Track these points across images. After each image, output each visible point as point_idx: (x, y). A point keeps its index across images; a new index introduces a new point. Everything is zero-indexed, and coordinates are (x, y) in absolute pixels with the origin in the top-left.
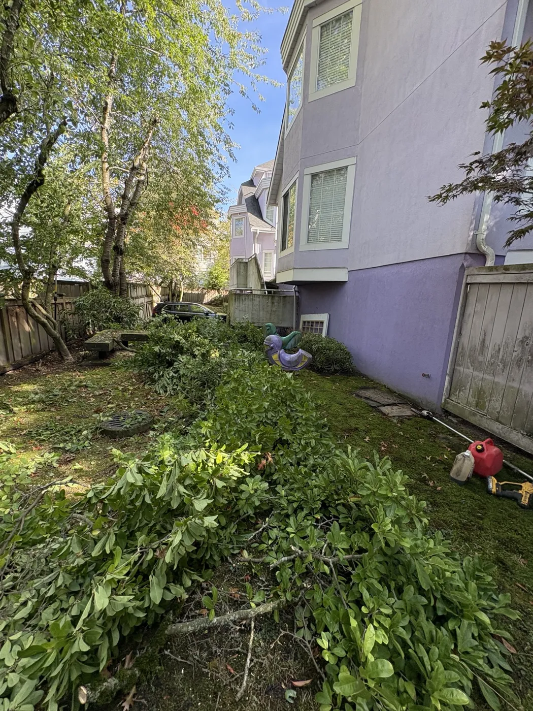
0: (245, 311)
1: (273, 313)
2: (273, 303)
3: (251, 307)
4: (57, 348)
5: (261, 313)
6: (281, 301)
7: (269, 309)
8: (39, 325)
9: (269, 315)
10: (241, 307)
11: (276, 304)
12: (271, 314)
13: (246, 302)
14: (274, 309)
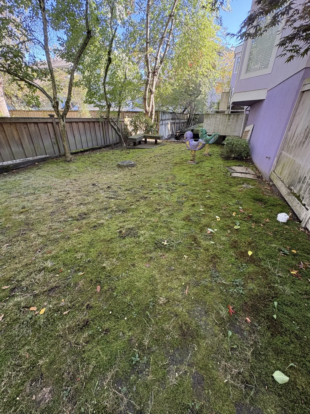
0: (210, 125)
1: (228, 126)
2: (229, 119)
3: (214, 122)
4: (120, 142)
5: (220, 126)
6: (235, 118)
7: (226, 123)
8: (113, 129)
9: (225, 128)
10: (208, 122)
11: (231, 120)
12: (226, 127)
13: (212, 119)
14: (229, 124)
